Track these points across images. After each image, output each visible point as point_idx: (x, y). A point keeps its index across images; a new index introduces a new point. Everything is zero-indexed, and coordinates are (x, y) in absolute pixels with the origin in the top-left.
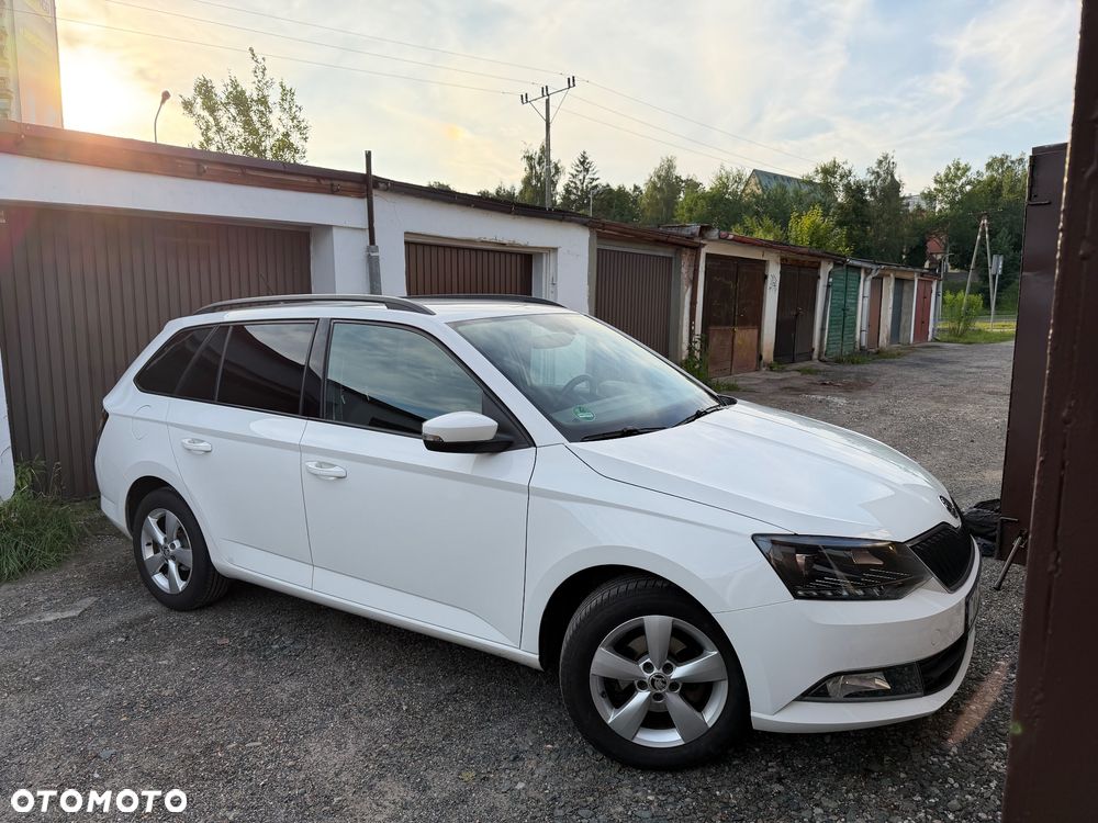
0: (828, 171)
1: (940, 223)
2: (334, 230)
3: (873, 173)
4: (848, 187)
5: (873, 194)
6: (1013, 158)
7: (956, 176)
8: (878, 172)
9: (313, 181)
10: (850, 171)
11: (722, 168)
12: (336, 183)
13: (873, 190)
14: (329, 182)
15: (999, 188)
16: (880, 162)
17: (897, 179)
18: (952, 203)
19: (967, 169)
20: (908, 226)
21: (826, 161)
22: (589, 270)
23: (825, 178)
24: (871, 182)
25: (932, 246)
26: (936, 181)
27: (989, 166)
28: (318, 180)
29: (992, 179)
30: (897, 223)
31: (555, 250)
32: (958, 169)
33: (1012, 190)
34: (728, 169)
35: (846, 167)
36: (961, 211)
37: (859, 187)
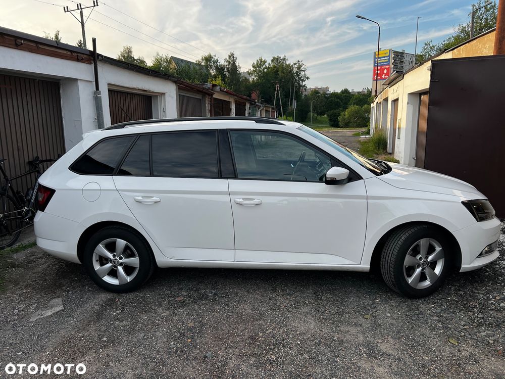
0: (208, 59)
1: (255, 85)
2: (79, 81)
3: (227, 61)
4: (217, 67)
5: (228, 71)
6: (281, 58)
7: (261, 64)
8: (229, 61)
9: (69, 53)
10: (217, 60)
11: (158, 54)
12: (79, 55)
13: (228, 69)
14: (76, 54)
15: (277, 71)
16: (230, 57)
17: (237, 64)
18: (260, 77)
19: (265, 62)
20: (243, 87)
21: (207, 54)
22: (177, 105)
23: (206, 63)
24: (227, 66)
25: (254, 96)
26: (253, 67)
27: (273, 61)
28: (71, 53)
29: (274, 67)
30: (239, 85)
31: (164, 94)
32: (262, 61)
33: (282, 72)
34: (161, 55)
35: (216, 58)
36: (264, 81)
37: (222, 68)
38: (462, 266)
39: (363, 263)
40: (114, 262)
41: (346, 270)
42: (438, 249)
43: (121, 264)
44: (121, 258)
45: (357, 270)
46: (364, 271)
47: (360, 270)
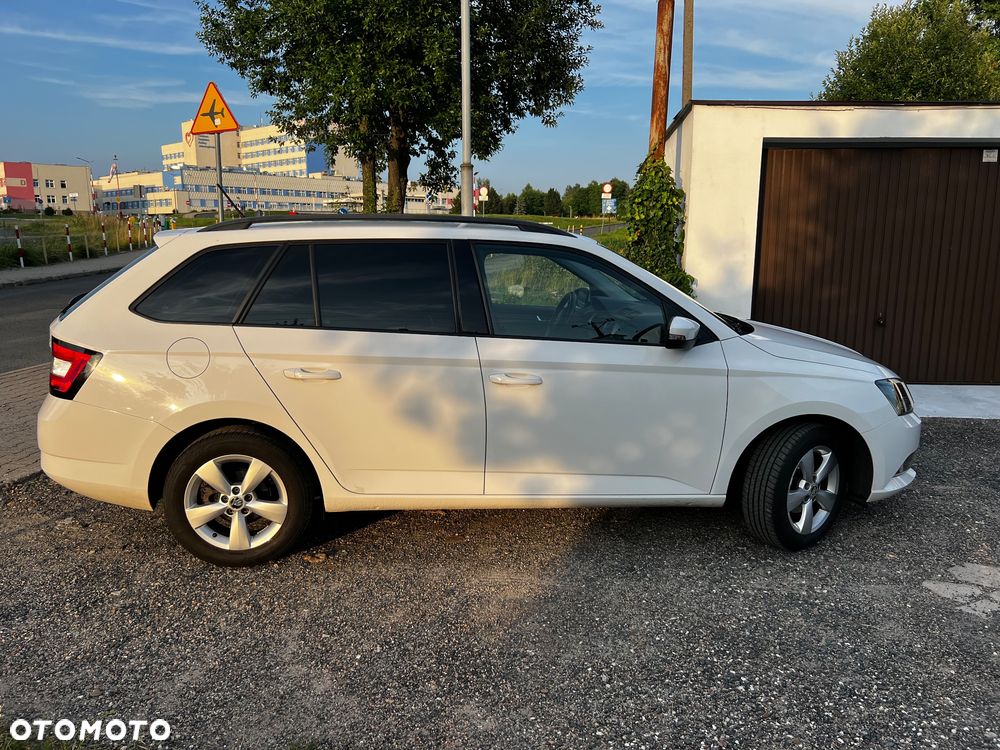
38: (873, 491)
39: (715, 492)
40: (234, 506)
41: (683, 504)
42: (827, 457)
43: (248, 498)
44: (236, 491)
45: (703, 504)
46: (716, 505)
47: (709, 504)
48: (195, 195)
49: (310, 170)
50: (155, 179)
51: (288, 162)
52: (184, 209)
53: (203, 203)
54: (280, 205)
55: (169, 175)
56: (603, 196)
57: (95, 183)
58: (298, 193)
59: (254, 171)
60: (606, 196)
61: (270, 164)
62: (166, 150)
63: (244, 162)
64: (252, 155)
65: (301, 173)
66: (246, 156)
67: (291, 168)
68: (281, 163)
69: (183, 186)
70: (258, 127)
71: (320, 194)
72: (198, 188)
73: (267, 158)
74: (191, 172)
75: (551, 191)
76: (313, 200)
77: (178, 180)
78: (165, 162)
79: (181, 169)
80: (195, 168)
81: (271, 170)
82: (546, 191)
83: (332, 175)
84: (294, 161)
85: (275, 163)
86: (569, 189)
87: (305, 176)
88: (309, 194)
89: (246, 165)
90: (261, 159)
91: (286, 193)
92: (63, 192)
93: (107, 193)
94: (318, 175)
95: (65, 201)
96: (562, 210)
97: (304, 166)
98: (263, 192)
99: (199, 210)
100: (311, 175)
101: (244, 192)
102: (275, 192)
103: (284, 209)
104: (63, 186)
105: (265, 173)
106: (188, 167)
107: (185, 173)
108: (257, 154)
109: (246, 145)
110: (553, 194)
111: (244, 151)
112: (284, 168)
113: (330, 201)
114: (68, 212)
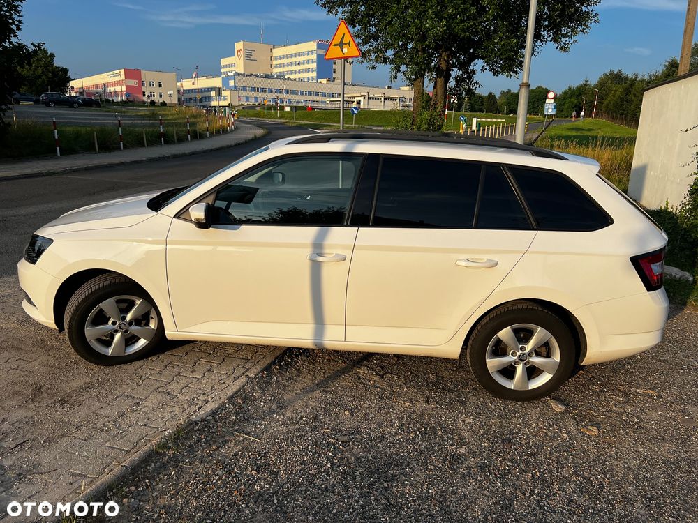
48: (242, 94)
49: (319, 77)
50: (217, 82)
51: (304, 71)
52: (235, 103)
53: (247, 99)
54: (298, 102)
55: (227, 79)
56: (547, 101)
57: (179, 84)
58: (310, 93)
59: (281, 77)
60: (550, 101)
61: (292, 72)
62: (224, 61)
63: (275, 70)
64: (280, 66)
65: (313, 79)
66: (276, 67)
67: (306, 75)
68: (299, 72)
69: (235, 86)
70: (285, 46)
71: (325, 95)
72: (244, 89)
73: (290, 68)
74: (240, 77)
75: (490, 94)
76: (320, 98)
77: (232, 83)
78: (223, 70)
79: (234, 75)
80: (243, 75)
81: (293, 77)
82: (486, 95)
83: (334, 81)
84: (308, 71)
85: (296, 72)
86: (503, 93)
87: (315, 81)
88: (317, 94)
89: (276, 73)
90: (286, 69)
91: (302, 93)
92: (160, 90)
93: (186, 91)
94: (324, 81)
95: (161, 96)
96: (497, 109)
97: (315, 74)
98: (287, 92)
99: (245, 104)
100: (319, 81)
101: (274, 92)
102: (295, 92)
103: (300, 105)
104: (160, 86)
105: (289, 79)
106: (238, 74)
107: (237, 78)
108: (284, 65)
109: (276, 58)
110: (491, 96)
111: (275, 62)
112: (301, 76)
113: (332, 99)
114: (163, 104)
